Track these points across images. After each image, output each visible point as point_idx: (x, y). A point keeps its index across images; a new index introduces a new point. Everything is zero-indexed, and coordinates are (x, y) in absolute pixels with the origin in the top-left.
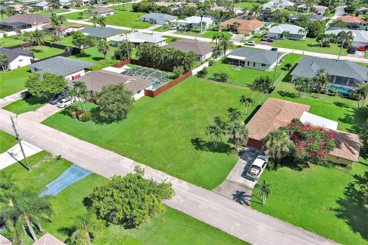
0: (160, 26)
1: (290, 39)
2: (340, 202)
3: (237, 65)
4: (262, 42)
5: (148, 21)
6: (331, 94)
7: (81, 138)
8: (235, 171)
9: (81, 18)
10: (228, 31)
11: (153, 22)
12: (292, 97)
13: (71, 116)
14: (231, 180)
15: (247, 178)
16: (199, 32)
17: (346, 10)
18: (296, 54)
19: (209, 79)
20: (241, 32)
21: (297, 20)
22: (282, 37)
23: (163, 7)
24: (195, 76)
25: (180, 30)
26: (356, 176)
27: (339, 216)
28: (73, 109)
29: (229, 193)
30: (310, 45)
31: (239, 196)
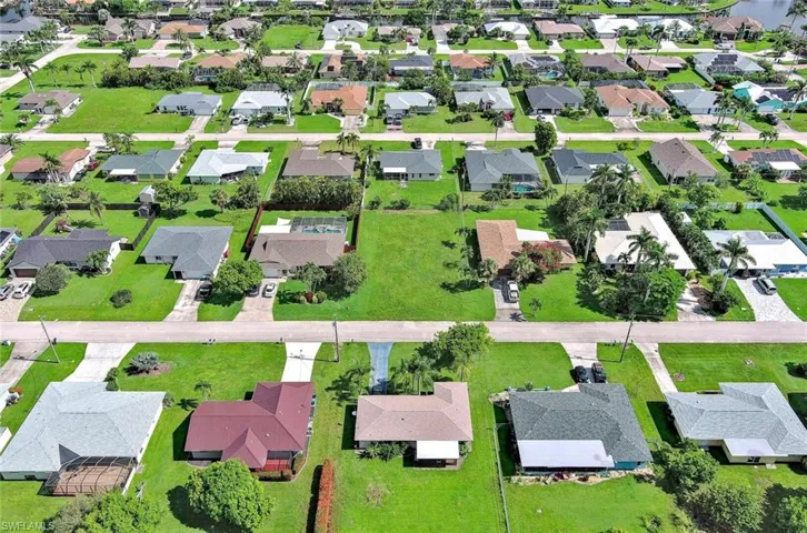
0: (207, 118)
1: (418, 114)
2: (578, 297)
3: (400, 180)
4: (388, 127)
5: (174, 112)
6: (517, 196)
8: (498, 300)
9: (24, 124)
10: (326, 112)
11: (186, 112)
12: (486, 211)
13: (299, 302)
14: (500, 308)
15: (510, 303)
16: (284, 122)
17: (449, 35)
18: (445, 142)
19: (385, 208)
20: (348, 112)
22: (407, 112)
24: (367, 208)
25: (252, 123)
26: (578, 275)
27: (582, 306)
28: (298, 293)
29: (507, 317)
30: (448, 121)
31: (515, 317)
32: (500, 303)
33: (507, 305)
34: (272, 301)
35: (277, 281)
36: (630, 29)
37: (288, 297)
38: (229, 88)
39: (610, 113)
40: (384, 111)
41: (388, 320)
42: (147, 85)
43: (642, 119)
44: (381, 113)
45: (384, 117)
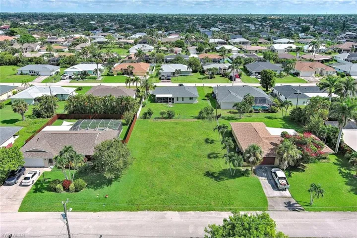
0: (46, 77)
1: (181, 76)
2: (347, 184)
3: (167, 102)
4: (162, 81)
5: (27, 74)
6: (257, 111)
7: (95, 211)
8: (266, 188)
10: (123, 74)
11: (34, 74)
12: (235, 119)
14: (271, 196)
15: (279, 190)
16: (94, 78)
17: (197, 50)
18: (199, 87)
19: (155, 118)
20: (137, 74)
21: (175, 60)
22: (174, 75)
23: (35, 58)
24: (141, 118)
25: (74, 79)
26: (335, 164)
28: (55, 181)
29: (282, 207)
30: (200, 79)
31: (290, 206)
32: (269, 191)
33: (277, 193)
34: (27, 190)
35: (42, 170)
36: (293, 48)
37: (45, 185)
38: (68, 66)
39: (301, 75)
40: (160, 73)
41: (149, 209)
42: (18, 64)
43: (321, 78)
44: (158, 74)
45: (159, 76)
